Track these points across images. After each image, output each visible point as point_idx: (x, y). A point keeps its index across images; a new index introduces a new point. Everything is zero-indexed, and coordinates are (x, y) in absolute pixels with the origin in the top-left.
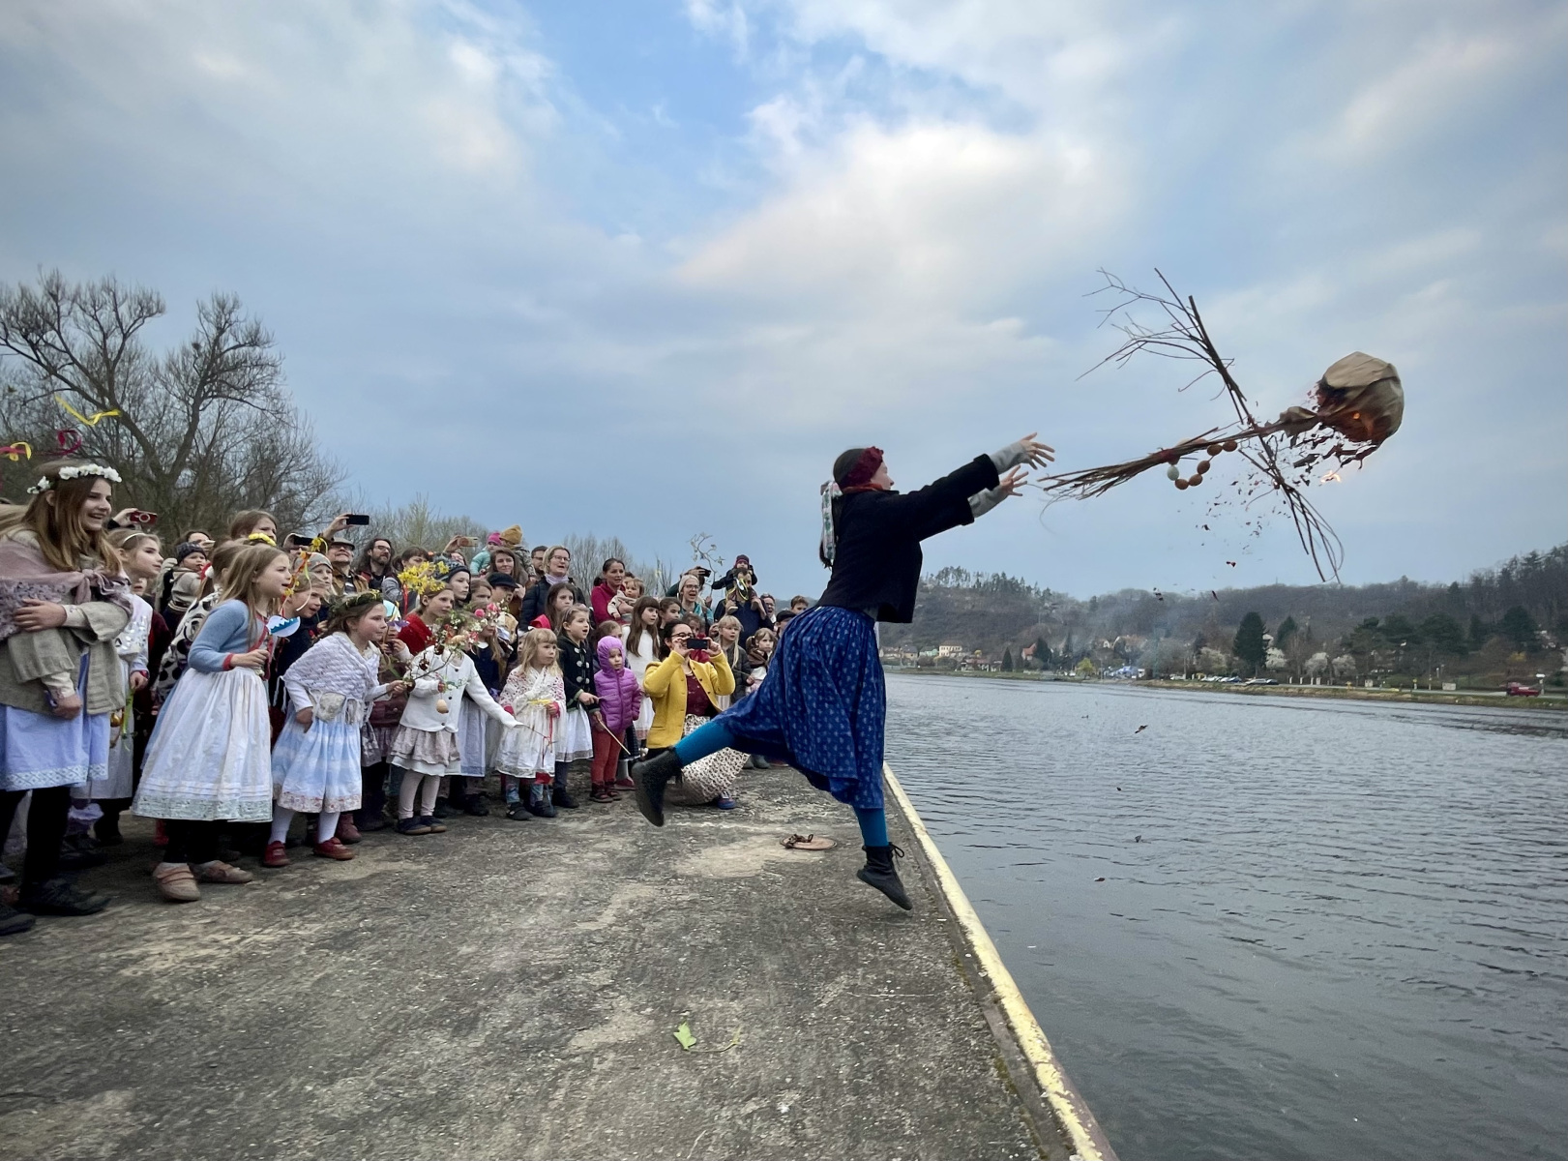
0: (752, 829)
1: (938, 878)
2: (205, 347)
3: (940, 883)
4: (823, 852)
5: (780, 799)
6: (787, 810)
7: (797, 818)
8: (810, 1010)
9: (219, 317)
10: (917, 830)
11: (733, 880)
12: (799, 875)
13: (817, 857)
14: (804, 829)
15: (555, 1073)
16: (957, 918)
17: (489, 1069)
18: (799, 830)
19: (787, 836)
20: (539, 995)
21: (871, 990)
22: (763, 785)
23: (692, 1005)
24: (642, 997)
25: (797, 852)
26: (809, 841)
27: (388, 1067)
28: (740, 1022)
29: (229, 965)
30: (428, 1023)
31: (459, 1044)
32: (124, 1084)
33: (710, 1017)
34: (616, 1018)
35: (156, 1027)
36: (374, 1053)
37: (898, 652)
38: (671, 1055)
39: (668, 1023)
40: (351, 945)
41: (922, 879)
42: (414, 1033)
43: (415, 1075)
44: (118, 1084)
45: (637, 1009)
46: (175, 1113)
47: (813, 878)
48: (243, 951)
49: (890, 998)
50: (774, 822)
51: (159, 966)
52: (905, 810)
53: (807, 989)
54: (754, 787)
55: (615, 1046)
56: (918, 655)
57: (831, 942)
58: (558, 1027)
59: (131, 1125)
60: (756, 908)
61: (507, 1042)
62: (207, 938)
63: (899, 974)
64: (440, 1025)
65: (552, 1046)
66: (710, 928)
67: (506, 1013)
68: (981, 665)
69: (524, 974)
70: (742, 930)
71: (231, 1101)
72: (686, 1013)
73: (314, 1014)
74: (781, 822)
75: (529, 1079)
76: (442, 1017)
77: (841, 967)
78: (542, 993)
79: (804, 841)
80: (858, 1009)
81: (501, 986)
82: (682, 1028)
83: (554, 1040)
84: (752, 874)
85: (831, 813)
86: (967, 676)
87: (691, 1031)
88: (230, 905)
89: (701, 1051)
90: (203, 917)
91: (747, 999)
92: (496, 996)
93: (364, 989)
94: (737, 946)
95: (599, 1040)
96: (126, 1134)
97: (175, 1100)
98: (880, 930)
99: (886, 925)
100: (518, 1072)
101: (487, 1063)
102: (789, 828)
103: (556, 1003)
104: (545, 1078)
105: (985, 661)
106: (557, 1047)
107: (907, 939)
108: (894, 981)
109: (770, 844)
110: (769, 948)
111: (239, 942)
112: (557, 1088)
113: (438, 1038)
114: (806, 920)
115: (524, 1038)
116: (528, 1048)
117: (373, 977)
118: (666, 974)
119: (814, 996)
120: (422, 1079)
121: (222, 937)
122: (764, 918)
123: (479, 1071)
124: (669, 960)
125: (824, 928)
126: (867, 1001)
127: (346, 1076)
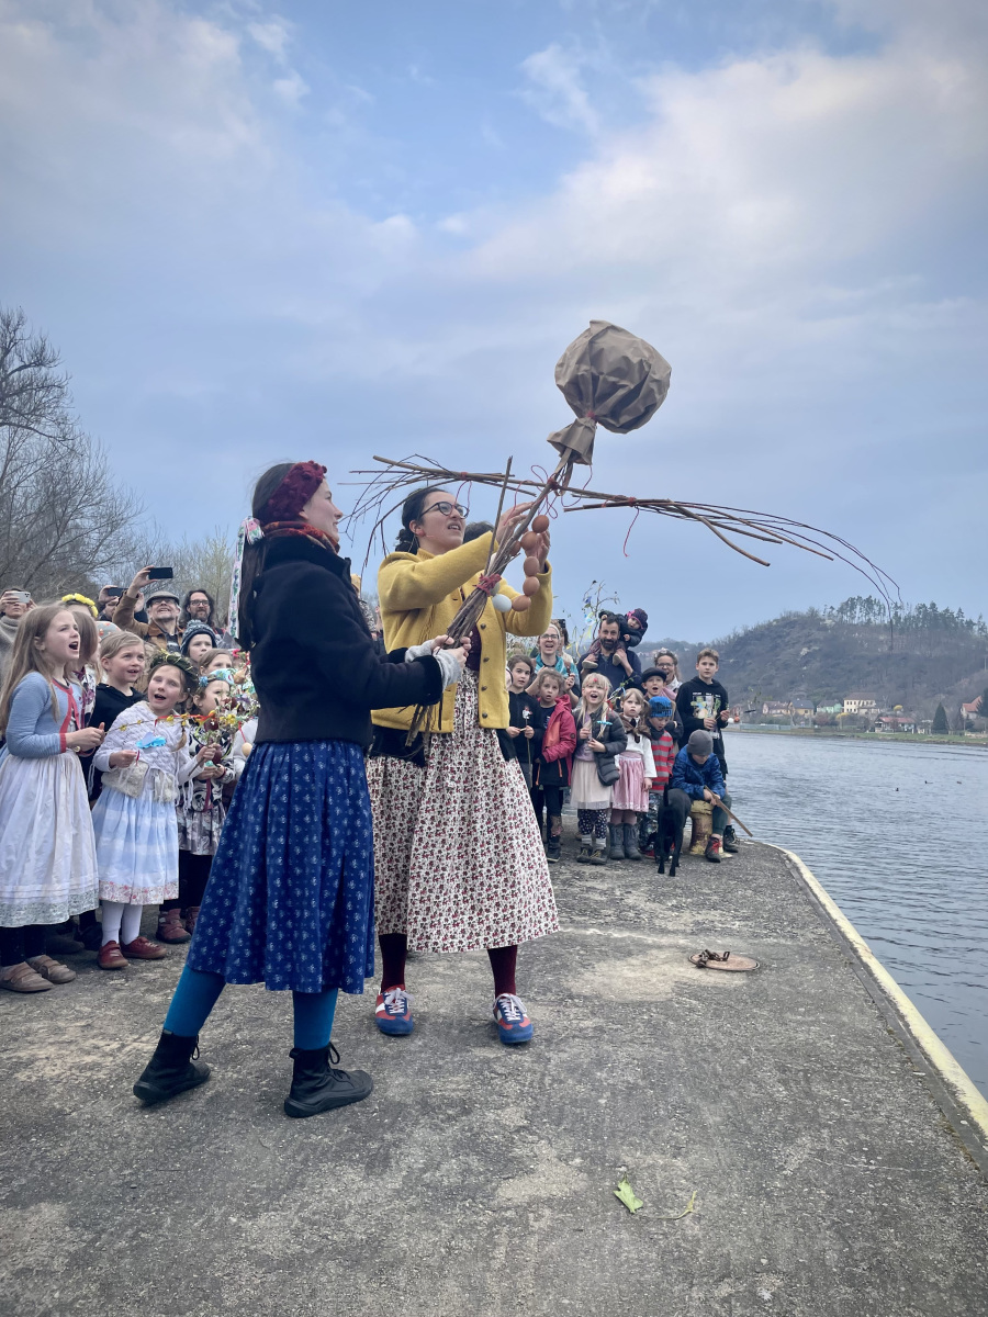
0: (649, 940)
1: (902, 1017)
3: (907, 1025)
4: (744, 975)
5: (674, 902)
6: (687, 916)
7: (700, 929)
8: (773, 1177)
10: (861, 952)
11: (641, 1004)
12: (719, 1002)
13: (738, 981)
14: (718, 945)
15: (490, 1226)
16: (938, 1073)
17: (416, 1216)
18: (709, 944)
19: (695, 951)
20: (449, 1132)
21: (844, 1157)
23: (628, 1159)
24: (568, 1144)
25: (711, 972)
26: (725, 960)
27: (309, 1204)
28: (691, 1185)
29: (117, 1075)
30: (337, 1157)
31: (377, 1183)
32: (54, 1196)
33: (652, 1176)
34: (542, 1167)
35: (65, 1138)
36: (290, 1187)
37: (786, 708)
38: (617, 1218)
39: (604, 1178)
40: (234, 1060)
41: (881, 1017)
42: (325, 1167)
43: (339, 1215)
44: (49, 1196)
45: (564, 1159)
46: (112, 1233)
47: (739, 1008)
48: (127, 1060)
49: (872, 1171)
50: (675, 932)
51: (49, 1072)
52: (839, 923)
53: (763, 1151)
54: (639, 885)
55: (549, 1202)
56: (815, 711)
57: (781, 1092)
58: (481, 1173)
59: (74, 1241)
60: (677, 1043)
61: (428, 1186)
62: (87, 1043)
63: (877, 1140)
64: (351, 1160)
65: (478, 1195)
66: (627, 1064)
67: (418, 1151)
68: (903, 725)
69: (426, 1107)
70: (667, 1069)
71: (160, 1226)
72: (623, 1169)
73: (217, 1137)
74: (684, 932)
75: (462, 1232)
76: (351, 1151)
77: (800, 1125)
78: (452, 1131)
79: (719, 960)
80: (833, 1181)
81: (404, 1118)
82: (622, 1186)
83: (478, 1188)
84: (662, 998)
85: (743, 923)
86: (884, 740)
87: (635, 1191)
88: (99, 1007)
89: (651, 1216)
90: (77, 1019)
91: (692, 1157)
92: (402, 1130)
93: (260, 1113)
94: (665, 1089)
95: (530, 1192)
96: (72, 1250)
97: (107, 1219)
98: (840, 1082)
99: (846, 1076)
100: (448, 1223)
101: (412, 1209)
102: (695, 942)
103: (471, 1144)
104: (479, 1232)
105: (909, 719)
106: (484, 1197)
107: (879, 1096)
108: (872, 1148)
109: (676, 960)
110: (705, 1095)
111: (119, 1050)
112: (496, 1245)
113: (352, 1175)
114: (743, 1062)
115: (446, 1183)
116: (452, 1195)
117: (266, 1098)
118: (588, 1119)
119: (774, 1160)
120: (348, 1221)
121: (102, 1043)
122: (690, 1055)
123: (406, 1217)
124: (587, 1101)
125: (768, 1074)
126: (842, 1172)
127: (267, 1210)
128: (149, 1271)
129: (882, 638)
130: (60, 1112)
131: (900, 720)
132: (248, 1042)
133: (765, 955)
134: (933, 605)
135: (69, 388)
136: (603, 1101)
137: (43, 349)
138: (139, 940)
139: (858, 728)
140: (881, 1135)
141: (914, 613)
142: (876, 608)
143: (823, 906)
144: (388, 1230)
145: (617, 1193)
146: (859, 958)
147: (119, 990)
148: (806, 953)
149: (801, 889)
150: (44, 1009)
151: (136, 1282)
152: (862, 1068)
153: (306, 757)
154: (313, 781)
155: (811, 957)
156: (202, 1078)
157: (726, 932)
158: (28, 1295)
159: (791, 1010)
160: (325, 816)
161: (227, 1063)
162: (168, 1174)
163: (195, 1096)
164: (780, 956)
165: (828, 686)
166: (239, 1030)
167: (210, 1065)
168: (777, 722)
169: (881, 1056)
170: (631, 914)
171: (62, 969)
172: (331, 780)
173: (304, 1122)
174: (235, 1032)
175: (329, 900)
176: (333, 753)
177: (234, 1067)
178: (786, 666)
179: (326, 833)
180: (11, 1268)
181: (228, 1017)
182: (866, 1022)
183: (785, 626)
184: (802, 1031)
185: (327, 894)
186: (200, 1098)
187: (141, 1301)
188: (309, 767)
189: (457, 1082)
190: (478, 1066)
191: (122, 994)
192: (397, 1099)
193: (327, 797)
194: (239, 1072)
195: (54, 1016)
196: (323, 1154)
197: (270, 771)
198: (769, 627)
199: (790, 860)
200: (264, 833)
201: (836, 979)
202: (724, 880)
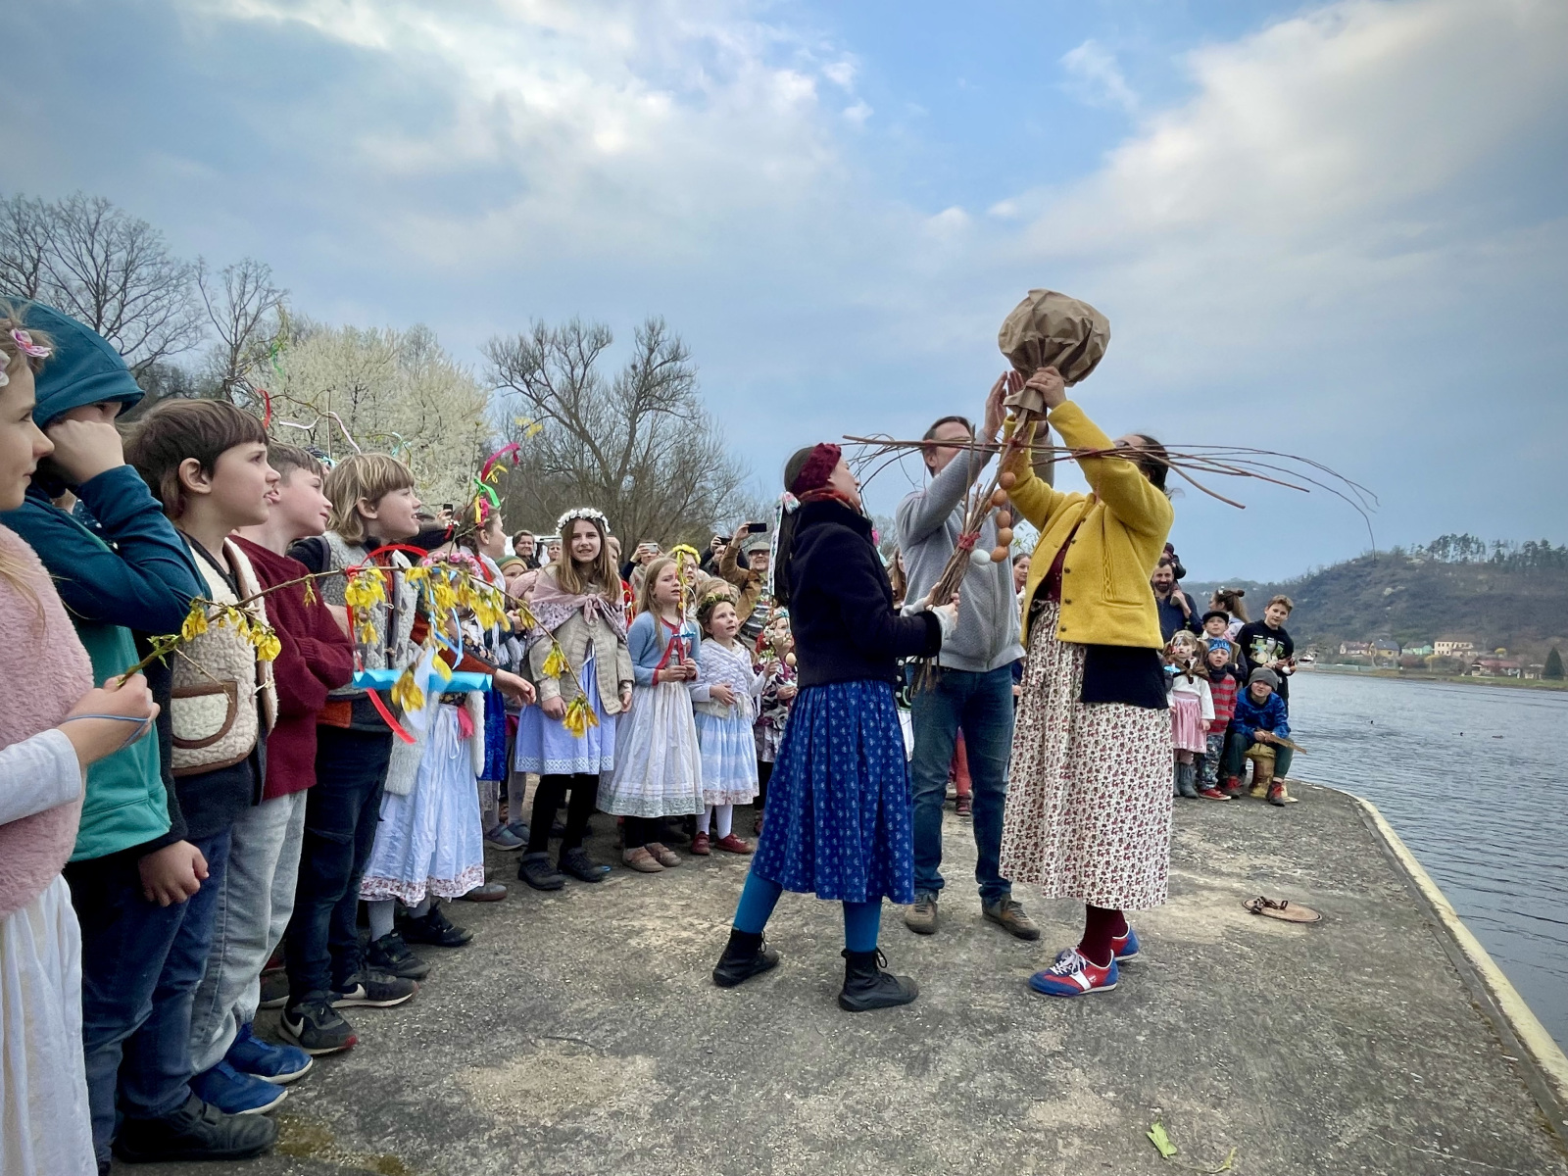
2: (640, 368)
4: (1304, 926)
5: (1231, 844)
6: (1243, 859)
7: (1257, 874)
8: (1325, 1148)
9: (650, 339)
10: (1443, 914)
11: (1188, 945)
12: (1275, 953)
13: (1297, 932)
14: (1276, 892)
16: (1535, 1060)
18: (1266, 890)
19: (1251, 896)
21: (1411, 1140)
22: (1205, 822)
23: (1164, 1102)
25: (1266, 920)
26: (1282, 908)
27: (852, 1093)
28: (1230, 1139)
29: (706, 952)
30: (881, 1053)
31: (915, 1085)
32: (647, 1051)
33: (1189, 1124)
34: (1074, 1095)
35: (661, 1001)
36: (839, 1073)
37: (1367, 649)
38: (1148, 1161)
39: (1137, 1117)
40: (800, 951)
41: (1465, 989)
42: (870, 1061)
43: (880, 1107)
44: (642, 1049)
45: (1099, 1091)
46: (688, 1092)
47: (1296, 960)
48: (714, 939)
49: (1445, 1160)
50: (1229, 875)
51: (655, 942)
52: (1418, 880)
53: (1314, 1116)
54: (1194, 824)
55: (1080, 1130)
56: (1400, 653)
57: (1340, 1056)
58: (1013, 1091)
59: (659, 1093)
60: (1225, 989)
61: (962, 1095)
62: (686, 920)
63: (1454, 1126)
64: (893, 1058)
65: (1010, 1112)
66: (1170, 1004)
67: (955, 1060)
68: (1507, 669)
69: (966, 1018)
70: (1211, 1015)
71: (728, 1092)
72: (1158, 1110)
73: (780, 1018)
74: (1239, 876)
75: (992, 1145)
76: (894, 1049)
77: (1359, 1095)
78: (989, 1045)
79: (1276, 908)
80: (1397, 1163)
81: (945, 1026)
82: (1156, 1128)
83: (1010, 1105)
84: (1211, 941)
85: (1306, 871)
86: (1482, 684)
87: (1168, 1136)
88: (697, 891)
89: (1185, 1165)
90: (680, 898)
91: (1234, 1111)
92: (942, 1037)
93: (818, 1002)
94: (1209, 1035)
95: (1061, 1118)
96: (656, 1101)
97: (686, 1078)
98: (1410, 1054)
99: (1418, 1049)
100: (979, 1134)
101: (946, 1115)
102: (1251, 886)
103: (1004, 1060)
104: (1008, 1148)
105: (1514, 664)
106: (1015, 1115)
107: (1457, 1076)
108: (1447, 1133)
109: (1228, 904)
110: (1251, 1046)
111: (709, 929)
112: (1023, 1165)
113: (894, 1072)
114: (1297, 1018)
115: (979, 1095)
116: (984, 1107)
117: (825, 990)
118: (1124, 1053)
119: (1327, 1129)
120: (887, 1115)
121: (696, 922)
122: (1238, 1004)
123: (939, 1122)
124: (1125, 1036)
125: (1324, 1034)
126: (1408, 1154)
127: (817, 1093)
128: (714, 1132)
129: (1480, 577)
130: (659, 977)
131: (1503, 664)
132: (813, 936)
133: (1328, 907)
134: (1545, 543)
135: (697, 377)
136: (1141, 1039)
137: (678, 347)
138: (731, 836)
139: (1451, 670)
140: (1458, 1121)
141: (1521, 551)
142: (1474, 546)
143: (1400, 861)
144: (922, 1130)
145: (1150, 1134)
146: (1441, 920)
147: (713, 877)
148: (1378, 909)
149: (1375, 841)
150: (657, 887)
151: (702, 1140)
152: (1439, 1042)
153: (840, 695)
154: (847, 716)
155: (1383, 915)
156: (771, 964)
157: (1284, 879)
158: (618, 1135)
159: (1357, 970)
160: (860, 746)
161: (794, 952)
162: (738, 1045)
163: (765, 978)
164: (1347, 910)
165: (1416, 626)
166: (806, 924)
167: (780, 952)
168: (1356, 663)
169: (1463, 1032)
170: (1184, 853)
171: (671, 855)
172: (863, 714)
173: (855, 1016)
174: (804, 925)
175: (870, 820)
176: (864, 691)
177: (799, 957)
178: (1367, 606)
179: (863, 762)
180: (608, 1109)
181: (798, 911)
182: (1447, 992)
183: (1365, 566)
184: (1368, 993)
185: (867, 815)
186: (769, 982)
187: (705, 1158)
188: (843, 704)
189: (997, 1000)
190: (1018, 986)
191: (715, 881)
192: (940, 1007)
193: (860, 730)
194: (803, 962)
195: (662, 894)
196: (870, 1049)
197: (813, 707)
198: (1348, 566)
199: (1364, 809)
200: (809, 762)
201: (1411, 941)
202: (1287, 825)
